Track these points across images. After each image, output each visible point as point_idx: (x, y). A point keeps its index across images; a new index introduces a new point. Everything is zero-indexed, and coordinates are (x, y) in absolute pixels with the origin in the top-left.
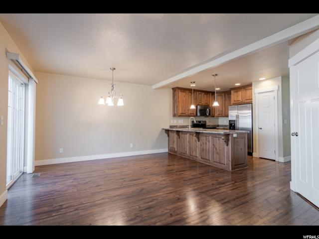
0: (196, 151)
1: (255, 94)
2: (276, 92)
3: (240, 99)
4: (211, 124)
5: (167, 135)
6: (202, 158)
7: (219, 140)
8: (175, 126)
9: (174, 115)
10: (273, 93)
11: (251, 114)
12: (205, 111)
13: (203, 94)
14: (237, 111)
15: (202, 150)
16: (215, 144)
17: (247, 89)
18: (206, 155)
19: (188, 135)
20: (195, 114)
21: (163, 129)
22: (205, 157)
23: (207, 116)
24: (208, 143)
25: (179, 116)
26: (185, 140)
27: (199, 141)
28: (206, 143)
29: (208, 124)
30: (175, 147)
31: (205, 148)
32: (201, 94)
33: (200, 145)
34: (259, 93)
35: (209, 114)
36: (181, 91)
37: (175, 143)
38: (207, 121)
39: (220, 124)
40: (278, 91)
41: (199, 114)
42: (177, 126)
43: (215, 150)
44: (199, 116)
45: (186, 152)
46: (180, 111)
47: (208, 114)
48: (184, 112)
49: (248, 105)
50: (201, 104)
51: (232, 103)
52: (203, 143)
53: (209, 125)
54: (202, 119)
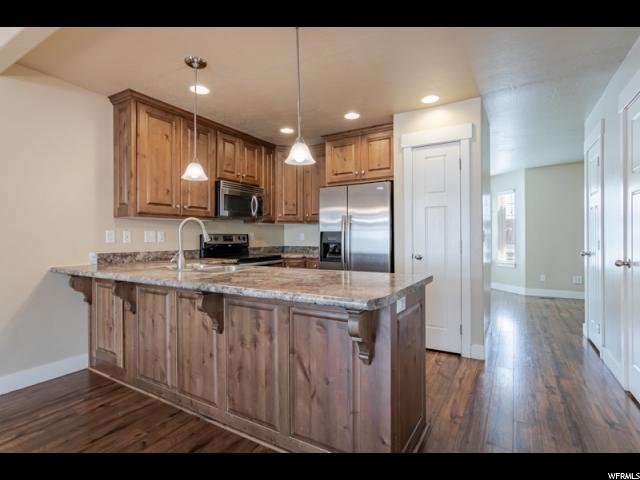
0: (207, 376)
1: (402, 150)
2: (465, 144)
3: (350, 166)
4: (264, 244)
5: (81, 296)
6: (233, 411)
7: (323, 328)
8: (124, 256)
9: (121, 211)
10: (455, 148)
11: (387, 219)
12: (244, 201)
13: (239, 143)
14: (344, 209)
15: (237, 372)
16: (301, 347)
17: (371, 136)
18: (255, 397)
19: (170, 300)
20: (210, 209)
21: (55, 271)
22: (249, 408)
23: (254, 220)
24: (263, 341)
25: (141, 214)
26: (158, 319)
27: (220, 331)
28: (255, 342)
29: (253, 244)
30: (118, 349)
31: (248, 362)
32: (233, 143)
33: (223, 345)
34: (413, 148)
35: (260, 212)
36: (150, 115)
37: (118, 330)
38: (252, 235)
39: (287, 243)
40: (472, 140)
41: (224, 213)
42: (134, 255)
43: (300, 375)
44: (224, 219)
45: (163, 375)
46: (147, 195)
47: (254, 213)
48: (163, 198)
49: (381, 187)
50: (230, 176)
51: (328, 180)
52: (242, 339)
53: (259, 249)
54: (237, 228)
